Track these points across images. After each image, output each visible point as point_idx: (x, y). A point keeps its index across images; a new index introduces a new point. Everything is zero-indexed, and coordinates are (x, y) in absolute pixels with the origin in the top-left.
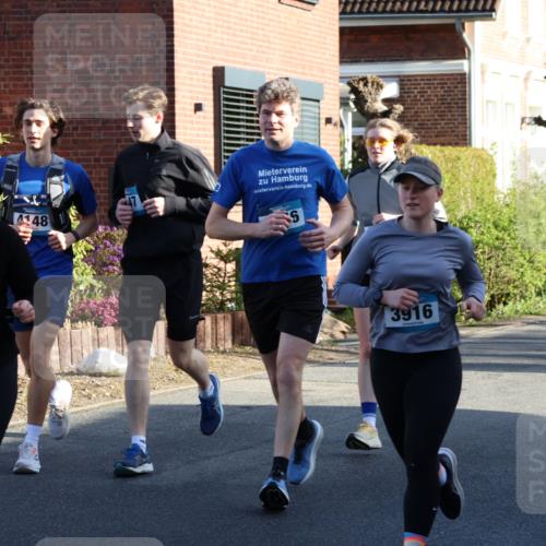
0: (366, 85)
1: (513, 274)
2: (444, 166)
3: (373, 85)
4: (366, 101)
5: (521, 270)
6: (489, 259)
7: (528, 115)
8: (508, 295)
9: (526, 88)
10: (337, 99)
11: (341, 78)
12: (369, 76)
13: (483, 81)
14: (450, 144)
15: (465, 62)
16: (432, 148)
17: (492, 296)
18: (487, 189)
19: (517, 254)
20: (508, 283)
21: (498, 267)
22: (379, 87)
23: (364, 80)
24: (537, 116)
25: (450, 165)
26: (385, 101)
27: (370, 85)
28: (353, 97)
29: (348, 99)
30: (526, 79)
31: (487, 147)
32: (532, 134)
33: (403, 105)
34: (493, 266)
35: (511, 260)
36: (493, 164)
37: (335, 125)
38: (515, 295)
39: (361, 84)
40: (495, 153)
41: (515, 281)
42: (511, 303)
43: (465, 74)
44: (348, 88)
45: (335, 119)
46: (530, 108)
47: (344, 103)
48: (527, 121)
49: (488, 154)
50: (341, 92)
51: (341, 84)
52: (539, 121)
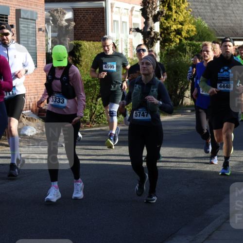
0: (57, 13)
2: (94, 51)
3: (61, 13)
4: (58, 20)
7: (133, 27)
9: (132, 15)
10: (44, 19)
11: (45, 9)
12: (59, 8)
13: (112, 11)
14: (97, 41)
15: (104, 2)
16: (89, 42)
22: (64, 14)
23: (57, 10)
24: (137, 27)
25: (97, 50)
26: (68, 21)
27: (59, 13)
28: (51, 18)
29: (49, 19)
30: (132, 11)
32: (135, 36)
33: (75, 22)
37: (43, 31)
39: (55, 12)
40: (118, 45)
43: (103, 8)
44: (49, 14)
45: (44, 29)
46: (134, 24)
47: (47, 21)
48: (132, 30)
50: (46, 16)
51: (46, 12)
52: (137, 30)
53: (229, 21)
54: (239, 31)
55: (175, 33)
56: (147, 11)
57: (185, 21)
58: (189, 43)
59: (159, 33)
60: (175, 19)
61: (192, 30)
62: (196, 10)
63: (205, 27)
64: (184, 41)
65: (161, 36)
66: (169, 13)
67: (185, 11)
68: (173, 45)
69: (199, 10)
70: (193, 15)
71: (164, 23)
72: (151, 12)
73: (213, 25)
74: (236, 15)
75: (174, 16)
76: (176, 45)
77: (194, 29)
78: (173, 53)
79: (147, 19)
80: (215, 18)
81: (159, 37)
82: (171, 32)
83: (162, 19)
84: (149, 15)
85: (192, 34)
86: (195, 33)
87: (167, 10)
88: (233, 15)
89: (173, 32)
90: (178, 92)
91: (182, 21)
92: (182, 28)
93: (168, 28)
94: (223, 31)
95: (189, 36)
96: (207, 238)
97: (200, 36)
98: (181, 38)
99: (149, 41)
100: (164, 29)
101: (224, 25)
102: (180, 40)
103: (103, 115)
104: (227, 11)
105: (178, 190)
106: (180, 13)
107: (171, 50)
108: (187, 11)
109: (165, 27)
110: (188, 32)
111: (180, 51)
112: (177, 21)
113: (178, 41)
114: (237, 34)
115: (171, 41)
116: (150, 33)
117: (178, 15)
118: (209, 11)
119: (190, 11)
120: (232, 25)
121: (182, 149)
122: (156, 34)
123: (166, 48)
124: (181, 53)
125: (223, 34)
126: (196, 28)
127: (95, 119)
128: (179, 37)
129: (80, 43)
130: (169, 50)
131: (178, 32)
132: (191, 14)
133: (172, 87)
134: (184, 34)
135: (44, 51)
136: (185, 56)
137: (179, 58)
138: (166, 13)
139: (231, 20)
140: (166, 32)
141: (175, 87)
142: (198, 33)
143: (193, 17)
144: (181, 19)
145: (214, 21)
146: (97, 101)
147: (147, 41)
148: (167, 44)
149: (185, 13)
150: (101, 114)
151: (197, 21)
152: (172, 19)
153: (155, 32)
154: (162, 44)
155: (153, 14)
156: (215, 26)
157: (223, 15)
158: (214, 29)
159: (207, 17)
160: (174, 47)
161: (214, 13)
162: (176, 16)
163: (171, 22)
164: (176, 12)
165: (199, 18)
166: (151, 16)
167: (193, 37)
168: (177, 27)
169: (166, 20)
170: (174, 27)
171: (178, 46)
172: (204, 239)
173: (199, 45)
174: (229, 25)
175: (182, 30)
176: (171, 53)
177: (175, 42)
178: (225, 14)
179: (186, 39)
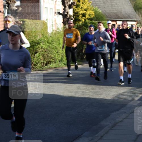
1: (52, 56)
3: (13, 2)
4: (11, 6)
5: (55, 55)
6: (46, 51)
7: (56, 11)
8: (51, 62)
9: (56, 4)
10: (3, 5)
13: (44, 2)
16: (30, 20)
17: (47, 62)
18: (45, 32)
19: (54, 50)
20: (51, 58)
21: (48, 54)
22: (15, 2)
24: (59, 12)
26: (16, 6)
27: (12, 2)
28: (7, 5)
29: (6, 5)
30: (56, 2)
31: (45, 20)
32: (58, 17)
33: (21, 8)
34: (47, 54)
35: (52, 52)
36: (47, 25)
37: (2, 13)
38: (53, 62)
40: (47, 22)
41: (53, 58)
42: (52, 64)
44: (6, 2)
45: (2, 11)
47: (4, 7)
48: (56, 13)
49: (46, 22)
50: (4, 3)
51: (4, 1)
52: (59, 13)
53: (114, 9)
54: (120, 15)
55: (81, 16)
56: (65, 2)
57: (88, 9)
58: (90, 22)
59: (72, 16)
60: (82, 7)
61: (92, 14)
62: (94, 2)
63: (100, 13)
64: (87, 21)
65: (73, 17)
66: (78, 3)
67: (88, 3)
68: (81, 23)
69: (96, 2)
70: (93, 5)
71: (75, 9)
72: (68, 2)
73: (104, 11)
74: (118, 6)
75: (81, 5)
76: (82, 23)
77: (93, 14)
78: (80, 28)
79: (65, 7)
80: (106, 7)
81: (72, 18)
82: (79, 15)
83: (74, 7)
84: (66, 4)
85: (92, 17)
86: (94, 16)
87: (77, 2)
88: (116, 6)
89: (81, 15)
90: (83, 51)
91: (86, 9)
92: (86, 13)
93: (77, 13)
94: (111, 15)
95: (90, 18)
96: (100, 139)
97: (96, 18)
98: (86, 19)
99: (66, 20)
100: (75, 13)
101: (111, 11)
102: (85, 20)
103: (38, 64)
104: (113, 3)
105: (83, 110)
106: (85, 4)
107: (79, 26)
108: (89, 2)
109: (75, 12)
110: (89, 15)
111: (85, 27)
112: (83, 8)
113: (84, 20)
114: (119, 17)
115: (79, 20)
116: (66, 15)
117: (84, 5)
118: (102, 3)
119: (91, 2)
120: (116, 12)
121: (85, 85)
122: (70, 16)
123: (76, 24)
124: (85, 28)
125: (110, 17)
126: (94, 13)
127: (34, 66)
128: (84, 18)
129: (24, 21)
130: (78, 26)
131: (84, 15)
132: (91, 5)
133: (80, 48)
134: (87, 16)
135: (2, 25)
136: (87, 30)
137: (84, 31)
138: (76, 4)
139: (115, 9)
140: (76, 15)
141: (81, 48)
142: (96, 16)
143: (93, 6)
144: (85, 7)
145: (105, 9)
146: (34, 55)
147: (65, 20)
148: (77, 22)
149: (88, 4)
150: (37, 63)
151: (95, 9)
152: (80, 7)
153: (69, 15)
154: (74, 22)
155: (69, 4)
156: (106, 12)
157: (110, 5)
158: (105, 14)
159: (101, 7)
160: (81, 24)
161: (105, 4)
162: (83, 5)
163: (80, 9)
164: (82, 3)
165: (96, 7)
166: (68, 5)
167: (92, 18)
168: (83, 12)
169: (76, 7)
170: (81, 12)
171: (83, 23)
172: (98, 139)
173: (96, 23)
174: (114, 11)
175: (86, 14)
176: (79, 28)
177: (82, 21)
178: (112, 5)
179: (88, 19)
